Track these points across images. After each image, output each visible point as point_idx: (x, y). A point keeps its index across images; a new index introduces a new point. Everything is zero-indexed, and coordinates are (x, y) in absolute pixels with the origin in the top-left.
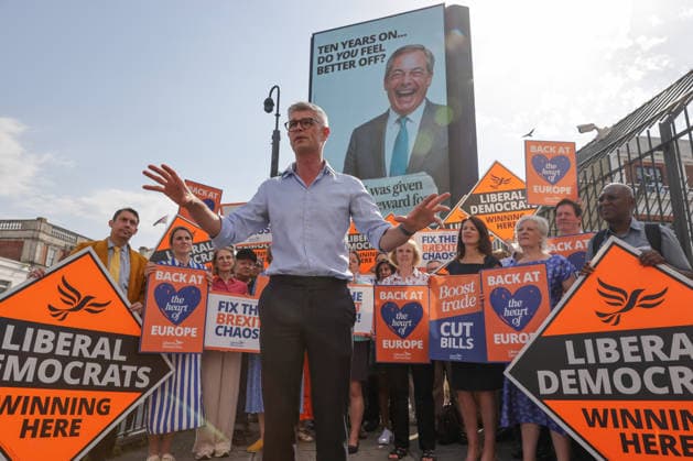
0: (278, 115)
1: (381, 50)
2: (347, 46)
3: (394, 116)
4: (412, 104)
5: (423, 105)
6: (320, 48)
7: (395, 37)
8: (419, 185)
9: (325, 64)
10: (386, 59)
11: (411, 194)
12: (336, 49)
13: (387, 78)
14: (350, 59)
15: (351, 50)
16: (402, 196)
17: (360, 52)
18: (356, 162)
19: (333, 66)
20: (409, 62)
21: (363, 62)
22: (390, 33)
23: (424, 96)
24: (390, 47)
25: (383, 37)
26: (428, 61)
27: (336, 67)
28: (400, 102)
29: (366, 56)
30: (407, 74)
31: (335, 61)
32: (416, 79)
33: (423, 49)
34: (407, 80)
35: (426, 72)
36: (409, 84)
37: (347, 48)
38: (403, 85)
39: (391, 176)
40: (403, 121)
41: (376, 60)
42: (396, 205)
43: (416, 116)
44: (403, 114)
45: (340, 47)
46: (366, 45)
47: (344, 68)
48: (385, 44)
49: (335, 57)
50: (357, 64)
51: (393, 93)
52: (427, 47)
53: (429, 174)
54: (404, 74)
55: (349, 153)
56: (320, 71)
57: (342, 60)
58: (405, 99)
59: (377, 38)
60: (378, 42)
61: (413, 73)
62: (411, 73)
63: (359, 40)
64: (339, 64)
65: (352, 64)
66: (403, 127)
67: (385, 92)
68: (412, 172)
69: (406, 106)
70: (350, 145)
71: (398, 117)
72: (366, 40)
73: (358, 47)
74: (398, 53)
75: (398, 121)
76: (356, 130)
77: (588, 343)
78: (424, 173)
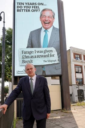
0: (4, 22)
1: (38, 8)
2: (27, 4)
3: (43, 29)
4: (49, 26)
5: (52, 27)
6: (18, 3)
7: (43, 5)
8: (51, 51)
9: (19, 9)
10: (40, 11)
11: (49, 53)
12: (23, 4)
14: (28, 9)
15: (28, 6)
16: (47, 54)
17: (31, 7)
18: (31, 42)
19: (22, 10)
21: (33, 11)
22: (41, 3)
23: (52, 25)
24: (42, 8)
25: (39, 4)
26: (53, 14)
27: (24, 11)
28: (45, 25)
29: (33, 9)
30: (47, 17)
31: (23, 8)
32: (50, 19)
33: (51, 10)
34: (47, 19)
35: (52, 17)
36: (48, 20)
37: (27, 5)
38: (46, 20)
39: (43, 47)
40: (46, 31)
41: (37, 11)
42: (45, 56)
43: (50, 30)
44: (46, 29)
45: (25, 4)
46: (33, 5)
47: (26, 11)
48: (40, 6)
49: (23, 7)
50: (31, 11)
51: (43, 22)
52: (53, 10)
53: (54, 48)
54: (46, 17)
55: (29, 39)
56: (18, 11)
57: (25, 8)
58: (46, 24)
59: (37, 4)
60: (37, 5)
61: (49, 17)
62: (48, 17)
63: (31, 3)
64: (25, 10)
65: (29, 11)
66: (46, 33)
67: (40, 22)
68: (49, 47)
69: (47, 27)
70: (30, 36)
71: (45, 30)
72: (33, 4)
73: (31, 5)
74: (44, 10)
75: (45, 31)
76: (31, 32)
78: (53, 48)
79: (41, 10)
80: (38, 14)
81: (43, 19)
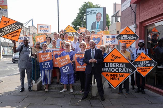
3: (97, 22)
13: (96, 17)
20: (99, 15)
34: (98, 17)
43: (99, 22)
44: (98, 22)
61: (99, 16)
72: (93, 11)
74: (97, 13)
77: (108, 64)
79: (96, 13)
80: (95, 15)
81: (97, 17)
